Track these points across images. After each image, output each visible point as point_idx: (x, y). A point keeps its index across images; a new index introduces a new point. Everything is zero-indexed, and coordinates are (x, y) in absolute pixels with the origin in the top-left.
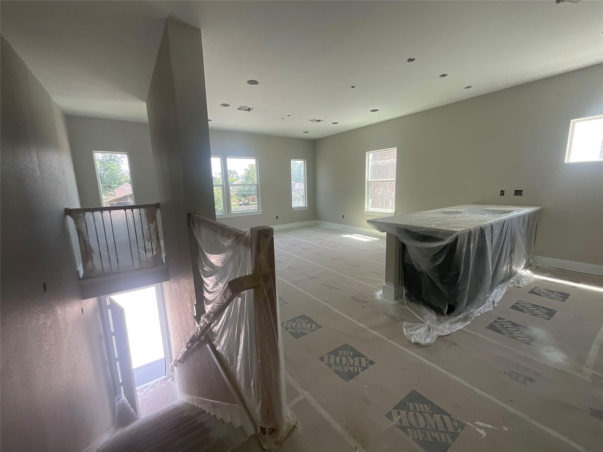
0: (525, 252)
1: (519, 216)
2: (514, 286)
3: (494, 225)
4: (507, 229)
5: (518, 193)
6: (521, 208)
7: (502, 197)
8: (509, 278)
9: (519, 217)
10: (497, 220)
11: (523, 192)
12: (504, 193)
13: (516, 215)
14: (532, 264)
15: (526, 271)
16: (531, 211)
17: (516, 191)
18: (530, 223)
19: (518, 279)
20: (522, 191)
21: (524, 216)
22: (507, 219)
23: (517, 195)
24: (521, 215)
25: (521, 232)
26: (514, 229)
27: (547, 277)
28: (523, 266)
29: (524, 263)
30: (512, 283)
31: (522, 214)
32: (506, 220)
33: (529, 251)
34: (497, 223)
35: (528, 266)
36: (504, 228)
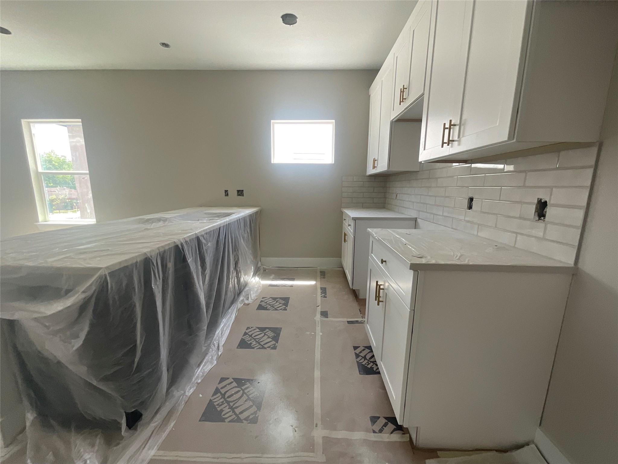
0: (252, 257)
1: (238, 219)
2: (244, 305)
3: (203, 236)
4: (225, 238)
5: (240, 193)
6: (242, 210)
7: (227, 197)
8: (239, 294)
9: (238, 221)
10: (208, 229)
11: (244, 192)
12: (228, 193)
13: (235, 218)
14: (260, 266)
15: (255, 279)
16: (251, 212)
17: (238, 191)
18: (252, 225)
19: (247, 294)
20: (243, 190)
21: (244, 219)
22: (223, 225)
23: (240, 195)
24: (240, 218)
25: (243, 238)
26: (235, 236)
27: (272, 280)
28: (252, 274)
29: (252, 270)
30: (243, 301)
31: (241, 216)
32: (221, 226)
33: (255, 255)
34: (209, 233)
35: (257, 272)
36: (221, 238)
